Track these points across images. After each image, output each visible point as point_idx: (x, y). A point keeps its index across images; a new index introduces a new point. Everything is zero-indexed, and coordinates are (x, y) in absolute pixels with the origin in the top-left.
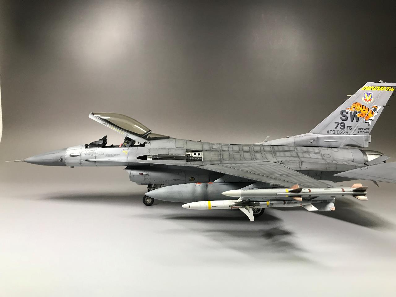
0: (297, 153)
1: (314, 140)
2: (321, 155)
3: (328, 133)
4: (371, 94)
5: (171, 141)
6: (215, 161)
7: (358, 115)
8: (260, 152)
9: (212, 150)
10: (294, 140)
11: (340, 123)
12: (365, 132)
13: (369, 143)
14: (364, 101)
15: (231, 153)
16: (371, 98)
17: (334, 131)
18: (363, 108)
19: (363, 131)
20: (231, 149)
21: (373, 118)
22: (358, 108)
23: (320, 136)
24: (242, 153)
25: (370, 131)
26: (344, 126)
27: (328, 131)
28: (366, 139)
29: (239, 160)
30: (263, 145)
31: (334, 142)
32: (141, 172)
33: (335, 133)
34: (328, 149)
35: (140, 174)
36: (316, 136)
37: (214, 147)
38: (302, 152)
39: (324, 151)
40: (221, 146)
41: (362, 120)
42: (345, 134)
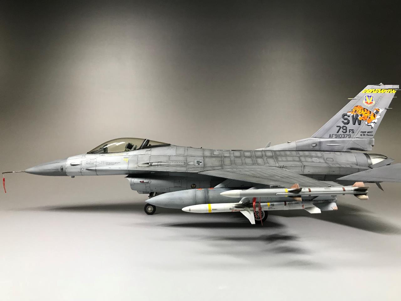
0: (299, 157)
1: (316, 145)
2: (324, 159)
3: (330, 137)
4: (372, 97)
5: (172, 148)
6: (216, 166)
7: (359, 118)
8: (261, 157)
9: (214, 156)
10: (296, 144)
14: (366, 104)
16: (372, 100)
17: (336, 135)
18: (364, 111)
19: (366, 134)
20: (232, 155)
21: (376, 121)
22: (360, 111)
23: (322, 140)
24: (243, 158)
26: (346, 129)
27: (330, 135)
29: (240, 165)
30: (265, 151)
31: (337, 146)
32: (142, 180)
33: (337, 137)
34: (330, 153)
35: (140, 182)
36: (318, 140)
39: (326, 155)
40: (222, 152)
42: (347, 137)
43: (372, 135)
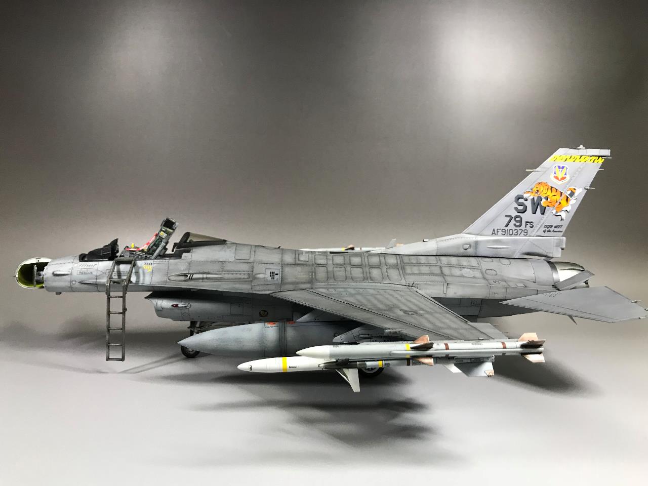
0: (440, 267)
1: (470, 246)
2: (482, 273)
3: (494, 233)
4: (565, 168)
5: (228, 248)
6: (302, 283)
7: (543, 202)
8: (378, 266)
9: (299, 262)
10: (437, 245)
11: (513, 216)
12: (555, 232)
13: (562, 249)
14: (555, 180)
15: (330, 268)
16: (566, 174)
17: (504, 231)
18: (552, 191)
19: (551, 229)
20: (330, 262)
21: (569, 208)
22: (544, 192)
23: (479, 238)
24: (348, 268)
25: (563, 229)
26: (521, 221)
27: (494, 230)
28: (557, 243)
29: (343, 281)
30: (385, 255)
31: (504, 249)
32: (174, 303)
33: (505, 233)
34: (493, 261)
35: (173, 306)
36: (472, 238)
37: (303, 258)
38: (450, 266)
39: (486, 264)
40: (313, 256)
41: (551, 211)
42: (522, 234)
43: (561, 232)
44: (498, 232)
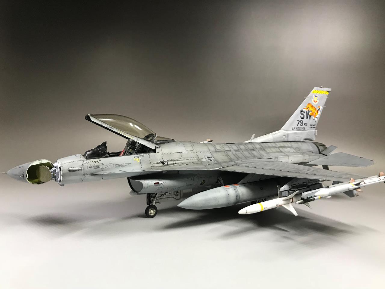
0: (279, 148)
1: (285, 136)
2: (294, 149)
4: (317, 97)
5: (177, 144)
7: (310, 113)
8: (254, 150)
9: (218, 150)
10: (273, 136)
11: (300, 120)
15: (234, 153)
16: (317, 100)
18: (313, 108)
20: (231, 149)
21: (318, 116)
22: (310, 108)
23: (289, 132)
24: (242, 152)
25: (316, 126)
26: (302, 123)
31: (298, 137)
33: (297, 129)
35: (155, 183)
37: (218, 147)
38: (282, 147)
41: (312, 117)
42: (303, 130)
44: (294, 129)
